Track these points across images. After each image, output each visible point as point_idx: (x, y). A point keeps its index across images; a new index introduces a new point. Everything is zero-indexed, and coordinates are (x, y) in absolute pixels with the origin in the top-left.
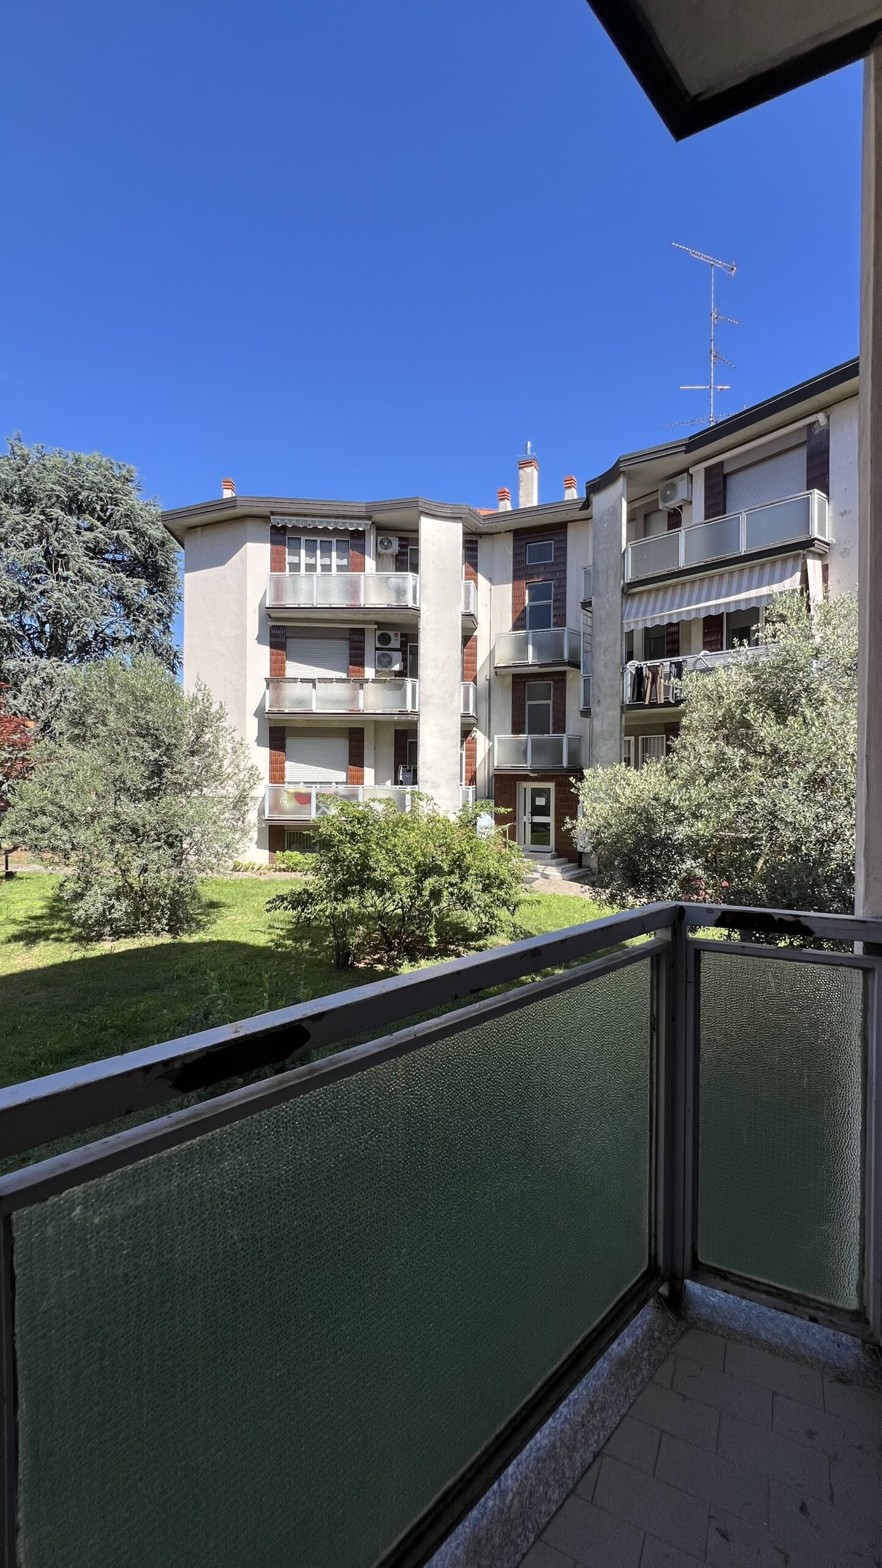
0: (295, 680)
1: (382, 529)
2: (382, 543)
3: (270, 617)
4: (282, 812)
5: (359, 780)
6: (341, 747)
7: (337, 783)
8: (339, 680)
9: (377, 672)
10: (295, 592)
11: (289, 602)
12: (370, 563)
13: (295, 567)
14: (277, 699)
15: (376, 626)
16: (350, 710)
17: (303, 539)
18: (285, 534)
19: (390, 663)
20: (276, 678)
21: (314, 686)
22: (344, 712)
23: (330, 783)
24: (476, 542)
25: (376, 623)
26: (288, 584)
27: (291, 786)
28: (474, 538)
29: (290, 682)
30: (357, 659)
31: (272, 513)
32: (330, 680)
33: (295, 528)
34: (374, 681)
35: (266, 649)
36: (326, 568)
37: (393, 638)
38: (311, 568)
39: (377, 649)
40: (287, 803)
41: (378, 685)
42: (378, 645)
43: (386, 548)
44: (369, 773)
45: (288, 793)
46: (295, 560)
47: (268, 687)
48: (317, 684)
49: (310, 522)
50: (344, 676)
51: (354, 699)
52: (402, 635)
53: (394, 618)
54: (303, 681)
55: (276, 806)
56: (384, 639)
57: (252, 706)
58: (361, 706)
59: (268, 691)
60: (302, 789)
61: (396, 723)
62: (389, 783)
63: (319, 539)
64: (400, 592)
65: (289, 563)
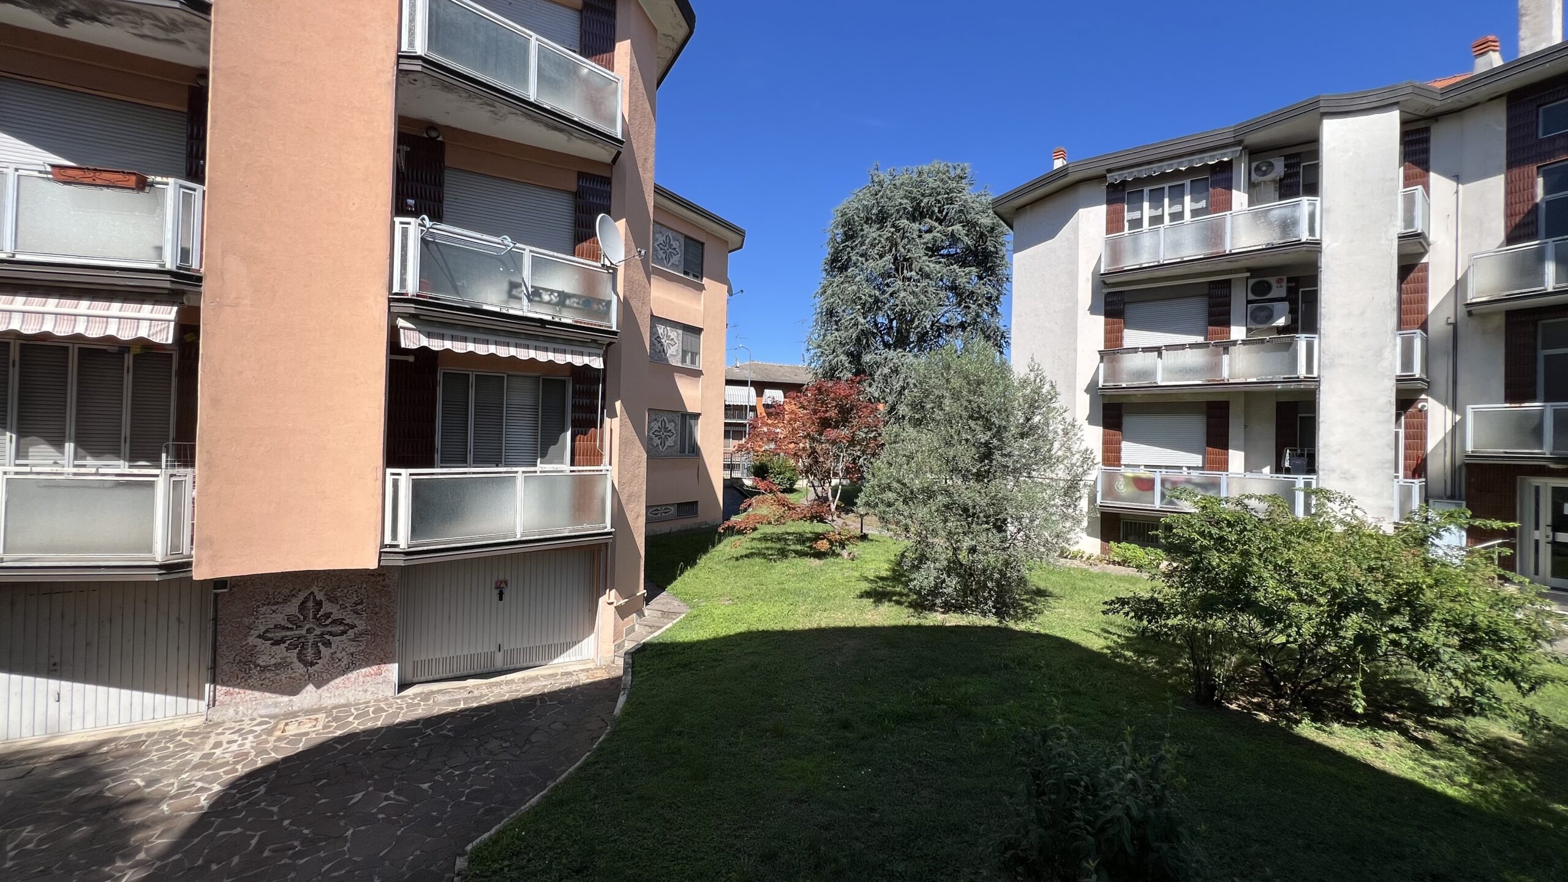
0: (1135, 350)
1: (1255, 153)
2: (1258, 169)
3: (1104, 283)
4: (1118, 498)
5: (1224, 465)
6: (1197, 425)
7: (1189, 468)
8: (1193, 346)
9: (1249, 330)
10: (1136, 252)
11: (1129, 263)
12: (1239, 198)
13: (1137, 223)
14: (1112, 373)
15: (1248, 274)
16: (1209, 381)
17: (1146, 190)
18: (1124, 190)
19: (1270, 317)
20: (1112, 350)
21: (1160, 355)
22: (1200, 382)
23: (1180, 468)
24: (1427, 130)
25: (1248, 269)
26: (1127, 244)
27: (1129, 470)
28: (1422, 125)
29: (1129, 353)
30: (1219, 318)
31: (1109, 171)
32: (1182, 347)
33: (1138, 181)
34: (1244, 342)
35: (1101, 319)
36: (1177, 216)
37: (1274, 285)
38: (1156, 220)
39: (1249, 302)
40: (1122, 488)
41: (1252, 346)
42: (1251, 297)
43: (1265, 173)
44: (1236, 458)
45: (1125, 477)
46: (1136, 215)
47: (1102, 360)
48: (1164, 352)
49: (1155, 170)
50: (1200, 339)
51: (1216, 367)
52: (1289, 280)
53: (1279, 259)
54: (1146, 350)
55: (1110, 491)
56: (1261, 289)
57: (1084, 381)
58: (1225, 374)
59: (1102, 365)
60: (1143, 473)
61: (1278, 393)
62: (1267, 470)
63: (1166, 186)
64: (1288, 225)
65: (1128, 221)
